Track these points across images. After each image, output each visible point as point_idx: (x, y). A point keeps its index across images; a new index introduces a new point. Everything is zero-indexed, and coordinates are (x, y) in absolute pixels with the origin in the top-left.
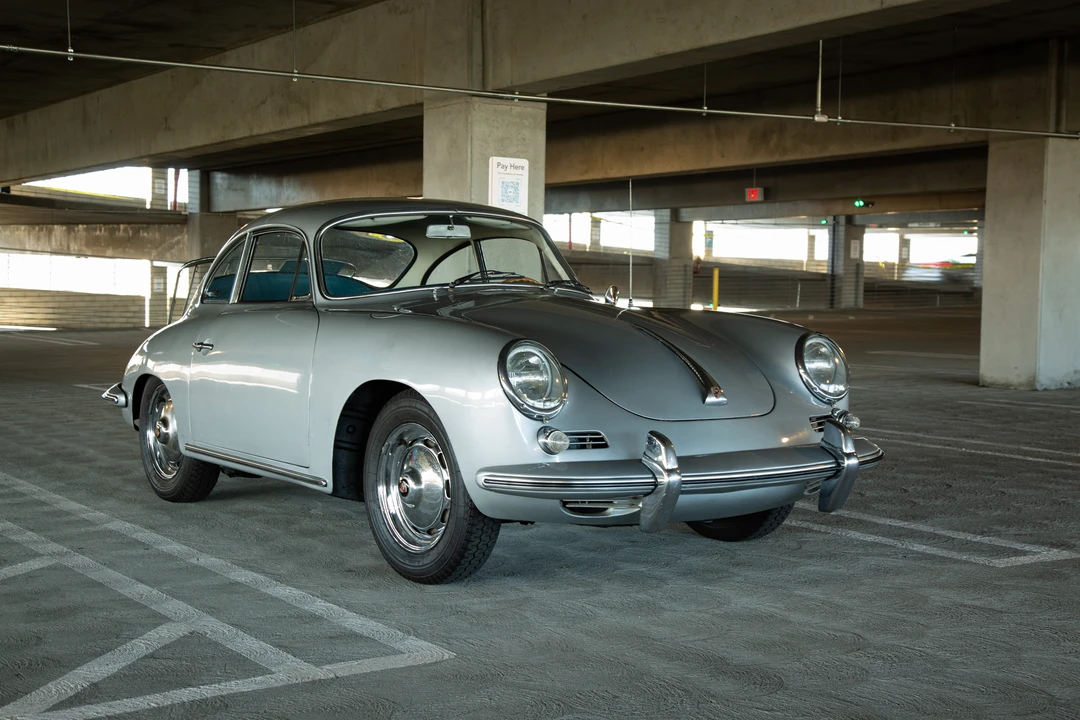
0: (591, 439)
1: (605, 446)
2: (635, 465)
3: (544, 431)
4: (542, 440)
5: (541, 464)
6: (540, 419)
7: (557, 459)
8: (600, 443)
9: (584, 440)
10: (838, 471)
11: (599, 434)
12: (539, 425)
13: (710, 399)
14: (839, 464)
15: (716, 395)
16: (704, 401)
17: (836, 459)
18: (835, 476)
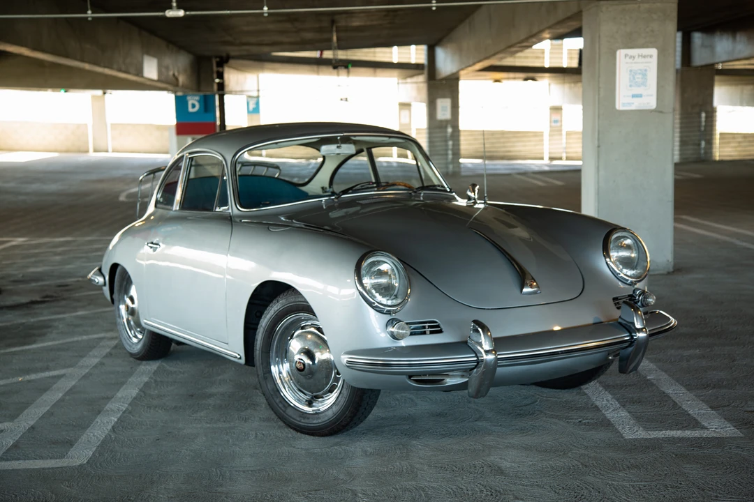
0: (429, 327)
1: (440, 332)
2: (463, 346)
3: (391, 322)
4: (390, 329)
5: (390, 348)
6: (389, 313)
7: (403, 343)
8: (437, 330)
9: (424, 327)
10: (632, 342)
11: (436, 322)
12: (388, 317)
13: (525, 290)
14: (632, 337)
15: (531, 286)
16: (521, 291)
17: (630, 333)
18: (630, 346)
